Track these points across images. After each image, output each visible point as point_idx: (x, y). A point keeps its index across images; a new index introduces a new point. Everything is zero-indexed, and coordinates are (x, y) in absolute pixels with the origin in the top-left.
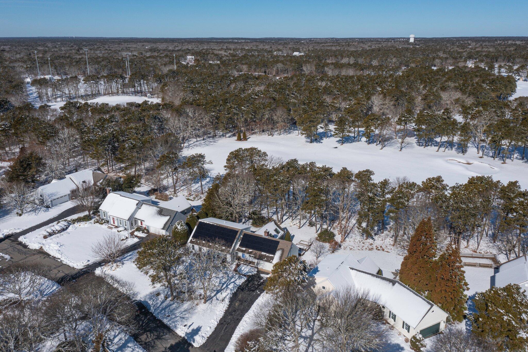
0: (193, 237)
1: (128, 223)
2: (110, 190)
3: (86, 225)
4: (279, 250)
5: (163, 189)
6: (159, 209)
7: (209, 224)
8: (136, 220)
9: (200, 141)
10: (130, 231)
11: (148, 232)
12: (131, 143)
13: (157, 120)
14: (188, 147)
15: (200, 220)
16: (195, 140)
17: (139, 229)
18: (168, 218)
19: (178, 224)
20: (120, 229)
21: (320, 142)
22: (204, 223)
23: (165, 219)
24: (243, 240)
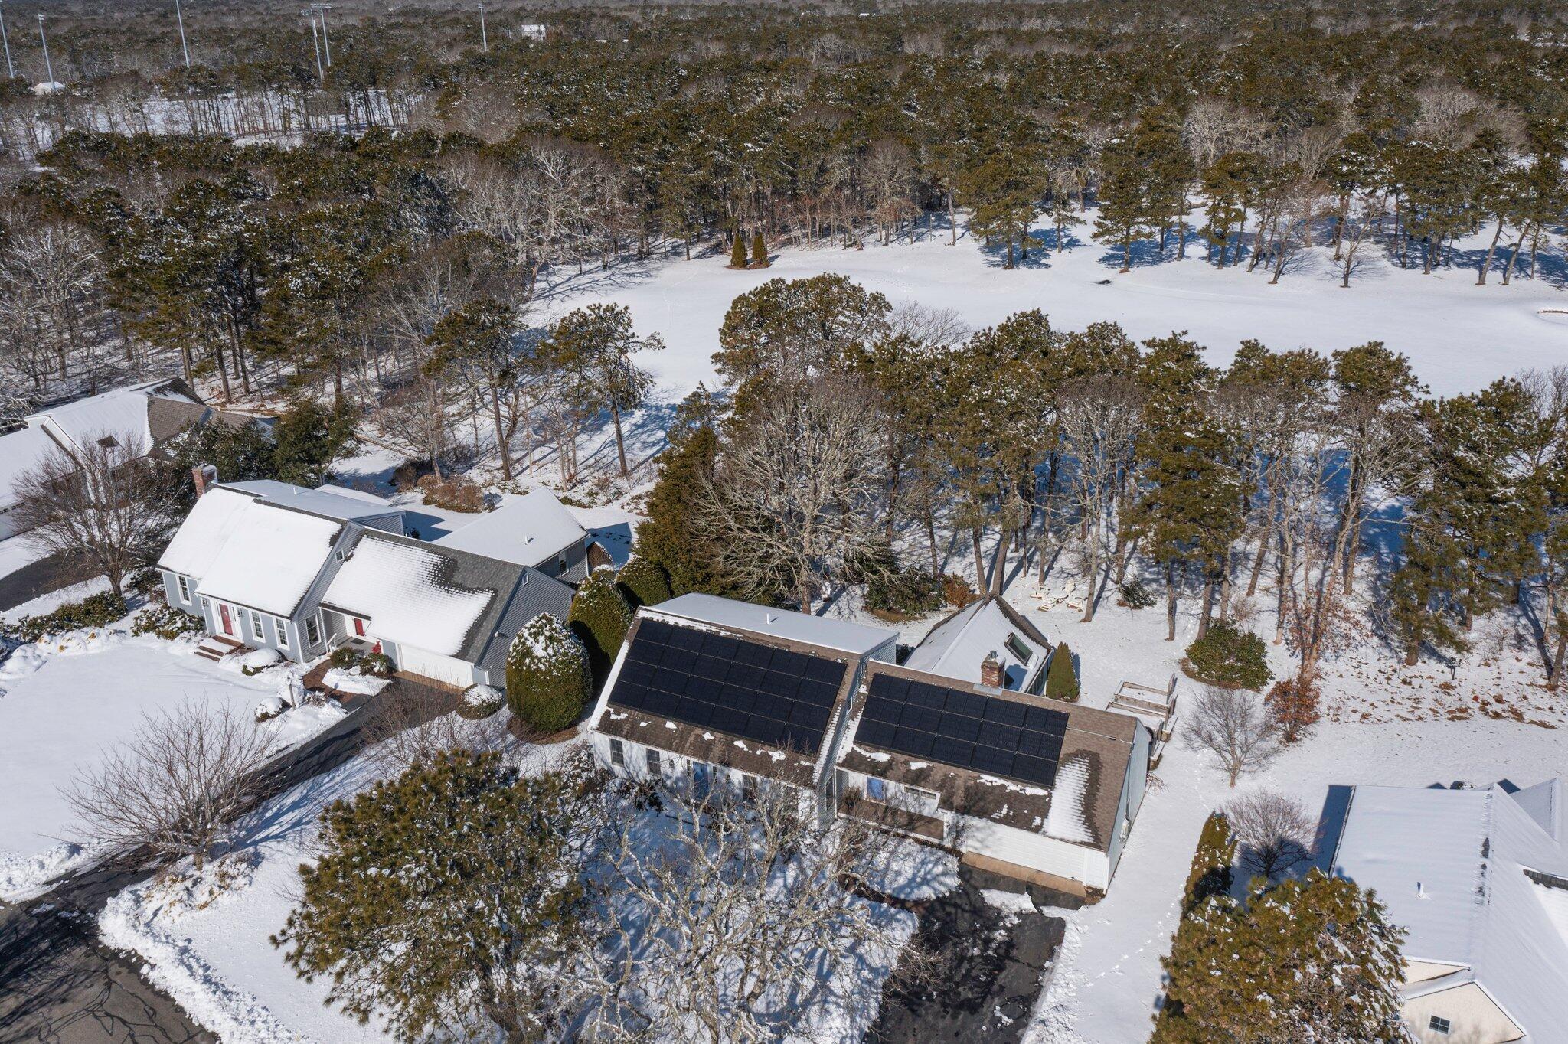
0: (613, 700)
1: (293, 630)
2: (211, 476)
3: (95, 643)
4: (1070, 758)
5: (458, 460)
6: (436, 559)
7: (688, 631)
8: (332, 613)
9: (591, 271)
10: (305, 668)
11: (391, 669)
12: (316, 274)
13: (424, 189)
14: (549, 294)
15: (642, 614)
16: (572, 270)
17: (344, 658)
18: (482, 599)
19: (535, 636)
20: (254, 660)
21: (1040, 265)
22: (665, 624)
23: (469, 607)
24: (873, 708)
